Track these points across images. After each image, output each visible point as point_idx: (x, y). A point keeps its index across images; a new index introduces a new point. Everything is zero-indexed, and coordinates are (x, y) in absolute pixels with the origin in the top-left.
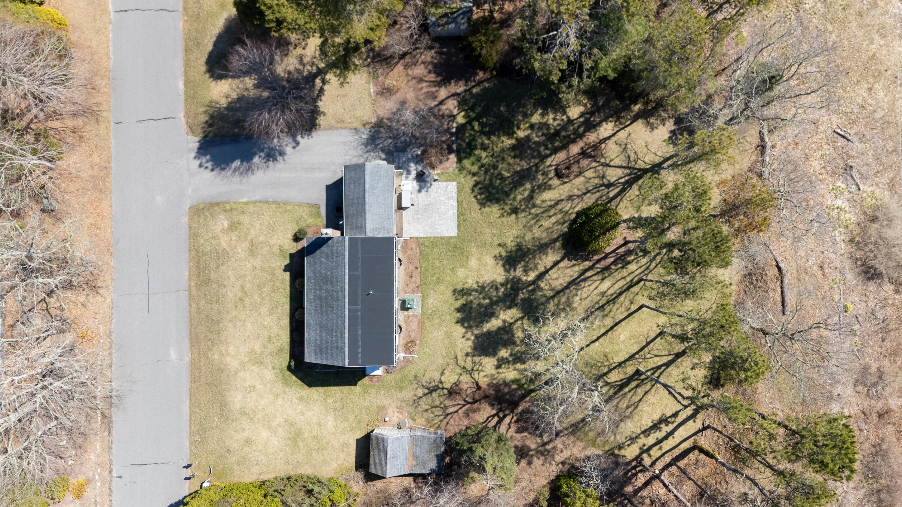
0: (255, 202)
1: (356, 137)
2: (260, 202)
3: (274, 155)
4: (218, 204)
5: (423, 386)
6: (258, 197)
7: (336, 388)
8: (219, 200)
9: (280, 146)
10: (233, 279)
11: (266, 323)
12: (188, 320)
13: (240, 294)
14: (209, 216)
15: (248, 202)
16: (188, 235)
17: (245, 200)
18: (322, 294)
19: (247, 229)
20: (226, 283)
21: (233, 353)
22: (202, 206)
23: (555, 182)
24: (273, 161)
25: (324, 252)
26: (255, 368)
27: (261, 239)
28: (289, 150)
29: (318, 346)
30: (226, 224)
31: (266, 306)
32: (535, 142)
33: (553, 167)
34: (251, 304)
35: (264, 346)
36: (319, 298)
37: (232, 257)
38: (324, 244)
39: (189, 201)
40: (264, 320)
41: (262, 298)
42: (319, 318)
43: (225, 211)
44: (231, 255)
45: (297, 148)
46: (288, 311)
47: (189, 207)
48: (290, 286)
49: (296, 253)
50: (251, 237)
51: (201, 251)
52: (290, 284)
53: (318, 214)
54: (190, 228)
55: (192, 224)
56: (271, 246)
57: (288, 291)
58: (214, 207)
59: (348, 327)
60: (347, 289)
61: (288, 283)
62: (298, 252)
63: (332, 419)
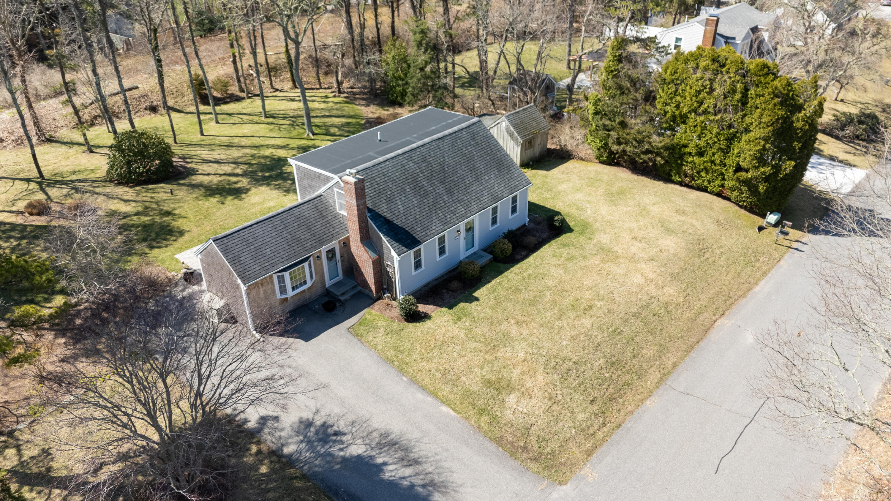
0: (431, 393)
2: (424, 389)
4: (499, 441)
6: (420, 396)
8: (493, 446)
11: (560, 272)
12: (693, 354)
13: (571, 315)
14: (533, 438)
15: (443, 402)
16: (604, 448)
17: (445, 409)
18: (440, 189)
19: (482, 368)
20: (582, 337)
21: (639, 276)
22: (535, 467)
25: (390, 209)
26: (618, 249)
27: (473, 345)
29: (499, 170)
30: (512, 399)
31: (543, 284)
34: (563, 297)
37: (541, 355)
38: (380, 216)
39: (555, 495)
40: (559, 274)
41: (540, 291)
42: (471, 184)
43: (494, 421)
44: (542, 360)
46: (517, 266)
47: (564, 487)
48: (489, 282)
49: (441, 306)
50: (488, 357)
51: (595, 408)
52: (486, 284)
53: (361, 323)
54: (589, 453)
55: (579, 456)
56: (470, 330)
57: (498, 280)
58: (512, 444)
59: (440, 135)
60: (400, 151)
61: (489, 285)
62: (436, 304)
63: (559, 188)
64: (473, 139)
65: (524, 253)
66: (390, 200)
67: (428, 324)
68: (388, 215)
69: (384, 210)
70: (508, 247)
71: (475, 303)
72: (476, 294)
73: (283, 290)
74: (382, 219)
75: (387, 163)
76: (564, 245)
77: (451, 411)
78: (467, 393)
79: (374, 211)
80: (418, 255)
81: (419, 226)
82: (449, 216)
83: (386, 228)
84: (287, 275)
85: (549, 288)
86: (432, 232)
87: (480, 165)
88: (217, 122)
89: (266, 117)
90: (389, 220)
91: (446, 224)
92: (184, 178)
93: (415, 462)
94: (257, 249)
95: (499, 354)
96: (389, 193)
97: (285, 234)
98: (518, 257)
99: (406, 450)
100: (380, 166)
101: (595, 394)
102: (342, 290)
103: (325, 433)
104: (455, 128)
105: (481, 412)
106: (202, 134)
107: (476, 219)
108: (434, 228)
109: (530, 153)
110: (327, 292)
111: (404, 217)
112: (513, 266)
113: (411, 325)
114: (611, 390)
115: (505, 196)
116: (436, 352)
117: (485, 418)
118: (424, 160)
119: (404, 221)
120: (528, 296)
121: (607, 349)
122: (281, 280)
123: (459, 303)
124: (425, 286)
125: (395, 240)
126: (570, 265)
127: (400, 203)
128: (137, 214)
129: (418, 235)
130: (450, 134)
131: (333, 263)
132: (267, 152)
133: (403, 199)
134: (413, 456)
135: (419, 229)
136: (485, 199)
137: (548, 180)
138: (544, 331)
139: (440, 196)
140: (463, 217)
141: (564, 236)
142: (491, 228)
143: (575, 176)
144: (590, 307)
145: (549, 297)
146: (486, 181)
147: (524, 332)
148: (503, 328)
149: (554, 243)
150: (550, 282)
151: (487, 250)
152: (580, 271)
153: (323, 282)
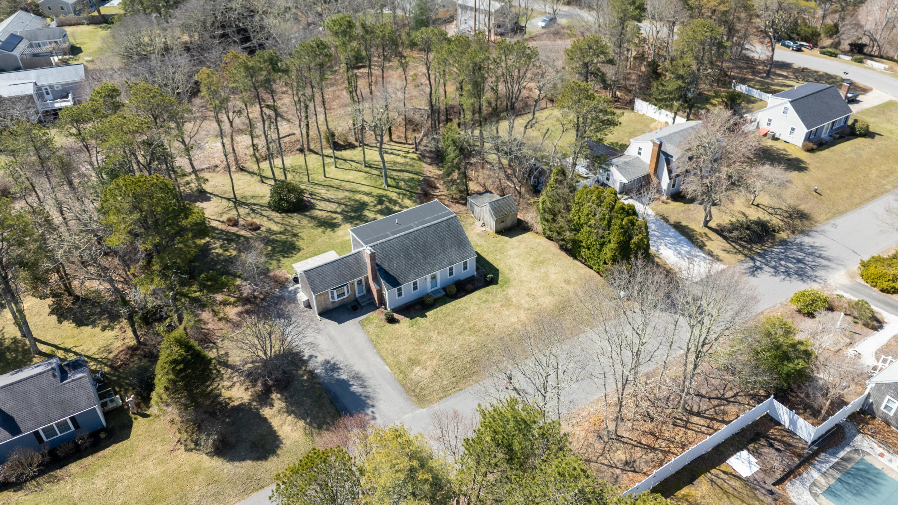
0: (384, 360)
2: (381, 357)
4: (404, 386)
6: (379, 360)
8: (400, 387)
10: (461, 342)
11: (475, 308)
13: (467, 333)
14: (419, 387)
15: (387, 364)
16: (449, 398)
17: (387, 368)
18: (420, 256)
19: (411, 352)
20: (466, 346)
21: (516, 318)
22: (414, 399)
25: (389, 265)
26: (514, 300)
27: (412, 340)
29: (459, 247)
30: (417, 369)
31: (463, 314)
33: (252, 233)
34: (469, 323)
36: (425, 258)
37: (441, 351)
38: (384, 270)
39: (417, 412)
40: (474, 310)
41: (459, 318)
42: (439, 254)
43: (406, 376)
44: (440, 354)
46: (456, 301)
47: (422, 410)
48: (437, 307)
49: (407, 317)
50: (416, 348)
51: (454, 380)
52: (435, 308)
53: (366, 319)
54: (441, 398)
55: (436, 398)
56: (414, 333)
57: (441, 307)
58: (409, 388)
59: (428, 224)
60: (403, 234)
61: (435, 310)
62: (406, 316)
63: (509, 252)
64: (449, 227)
65: (463, 294)
66: (390, 261)
67: (397, 326)
68: (387, 269)
69: (386, 266)
70: (454, 290)
71: (424, 318)
72: (427, 314)
73: (333, 298)
75: (394, 240)
76: (487, 293)
77: (389, 369)
78: (399, 363)
79: (380, 266)
80: (400, 290)
81: (402, 275)
82: (420, 272)
83: (383, 275)
84: (335, 291)
85: (464, 317)
86: (408, 280)
87: (448, 243)
88: (336, 167)
89: (366, 166)
90: (388, 272)
91: (418, 275)
92: (308, 211)
93: (365, 387)
94: (323, 278)
95: (422, 347)
96: (391, 257)
97: (338, 271)
98: (459, 295)
99: (364, 381)
101: (458, 374)
102: (363, 300)
103: (334, 367)
104: (439, 220)
105: (402, 372)
106: (325, 176)
107: (438, 273)
109: (502, 225)
110: (356, 300)
111: (395, 270)
112: (454, 301)
113: (389, 325)
114: (466, 373)
115: (456, 262)
116: (394, 340)
117: (402, 375)
118: (415, 239)
119: (395, 272)
120: (451, 319)
121: (475, 354)
122: (332, 293)
123: (416, 317)
124: (405, 304)
125: (387, 282)
126: (483, 305)
127: (395, 263)
128: (280, 233)
129: (400, 281)
130: (435, 224)
131: (360, 286)
132: (358, 197)
133: (398, 260)
134: (365, 384)
135: (401, 278)
136: (445, 263)
137: (506, 246)
138: (449, 339)
139: (419, 259)
140: (428, 273)
141: (491, 286)
142: (449, 277)
143: (524, 245)
144: (479, 331)
145: (461, 322)
146: (449, 253)
147: (439, 338)
148: (430, 334)
149: (482, 290)
150: (467, 313)
151: (444, 289)
152: (486, 310)
153: (355, 295)
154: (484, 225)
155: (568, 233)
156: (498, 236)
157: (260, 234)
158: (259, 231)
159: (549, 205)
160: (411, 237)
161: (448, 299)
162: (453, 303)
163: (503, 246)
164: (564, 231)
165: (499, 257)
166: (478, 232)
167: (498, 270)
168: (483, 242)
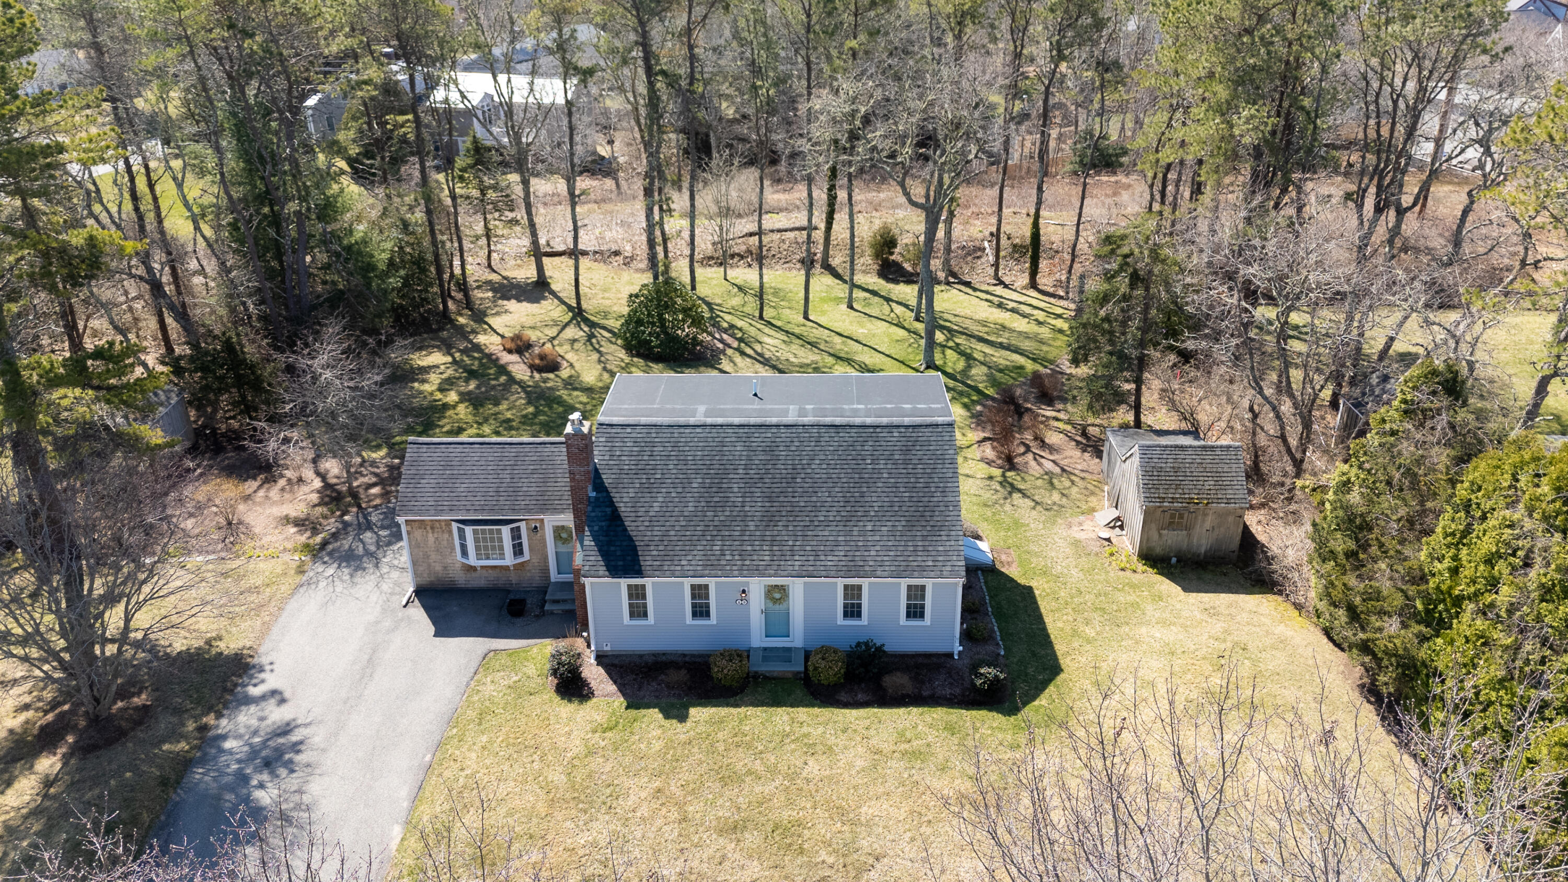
0: (417, 798)
1: (322, 584)
2: (421, 786)
3: (276, 749)
5: (1005, 498)
6: (403, 794)
7: (1048, 619)
9: (255, 733)
11: (860, 763)
13: (752, 839)
15: (409, 822)
17: (397, 831)
18: (756, 508)
23: (565, 373)
24: (298, 752)
25: (635, 502)
27: (557, 777)
28: (276, 715)
31: (799, 763)
32: (478, 387)
33: (537, 376)
34: (790, 803)
35: (943, 769)
36: (769, 520)
38: (611, 503)
40: (851, 765)
41: (773, 771)
42: (827, 523)
45: (287, 695)
46: (816, 710)
48: (736, 705)
49: (624, 695)
50: (542, 808)
52: (728, 705)
53: (511, 653)
56: (590, 754)
57: (751, 711)
59: (839, 420)
60: (737, 420)
61: (723, 711)
62: (622, 689)
63: (1144, 630)
64: (907, 451)
65: (860, 697)
66: (649, 488)
67: (566, 709)
68: (623, 509)
69: (624, 501)
71: (671, 722)
72: (693, 711)
73: (464, 550)
74: (609, 510)
75: (698, 430)
76: (951, 729)
77: (397, 841)
78: (444, 834)
79: (607, 491)
80: (638, 592)
81: (661, 548)
82: (728, 557)
83: (601, 527)
84: (469, 530)
85: (792, 777)
86: (672, 568)
87: (876, 500)
88: (851, 307)
90: (619, 516)
91: (713, 566)
96: (658, 476)
98: (843, 697)
100: (682, 430)
102: (558, 596)
103: (282, 754)
106: (806, 317)
107: (797, 588)
108: (683, 563)
109: (1173, 539)
110: (545, 588)
111: (647, 524)
112: (812, 705)
115: (879, 573)
116: (510, 751)
118: (770, 450)
119: (641, 528)
120: (741, 761)
122: (462, 534)
123: (649, 708)
124: (655, 654)
125: (599, 551)
126: (896, 765)
127: (660, 499)
129: (646, 562)
130: (866, 426)
133: (673, 495)
135: (655, 553)
136: (830, 561)
137: (1149, 608)
138: (671, 832)
139: (745, 517)
140: (758, 571)
141: (983, 713)
142: (840, 620)
143: (1218, 627)
144: (802, 851)
145: (769, 788)
146: (863, 533)
147: (644, 811)
148: (628, 782)
149: (939, 714)
150: (814, 768)
151: (807, 655)
152: (891, 785)
153: (546, 571)
154: (1118, 523)
155: (1392, 626)
156: (1141, 567)
157: (545, 381)
158: (551, 376)
159: (1355, 497)
160: (758, 439)
161: (799, 693)
162: (802, 713)
163: (1135, 605)
164: (1382, 613)
165: (1090, 632)
166: (1082, 536)
167: (1053, 669)
168: (1074, 572)
